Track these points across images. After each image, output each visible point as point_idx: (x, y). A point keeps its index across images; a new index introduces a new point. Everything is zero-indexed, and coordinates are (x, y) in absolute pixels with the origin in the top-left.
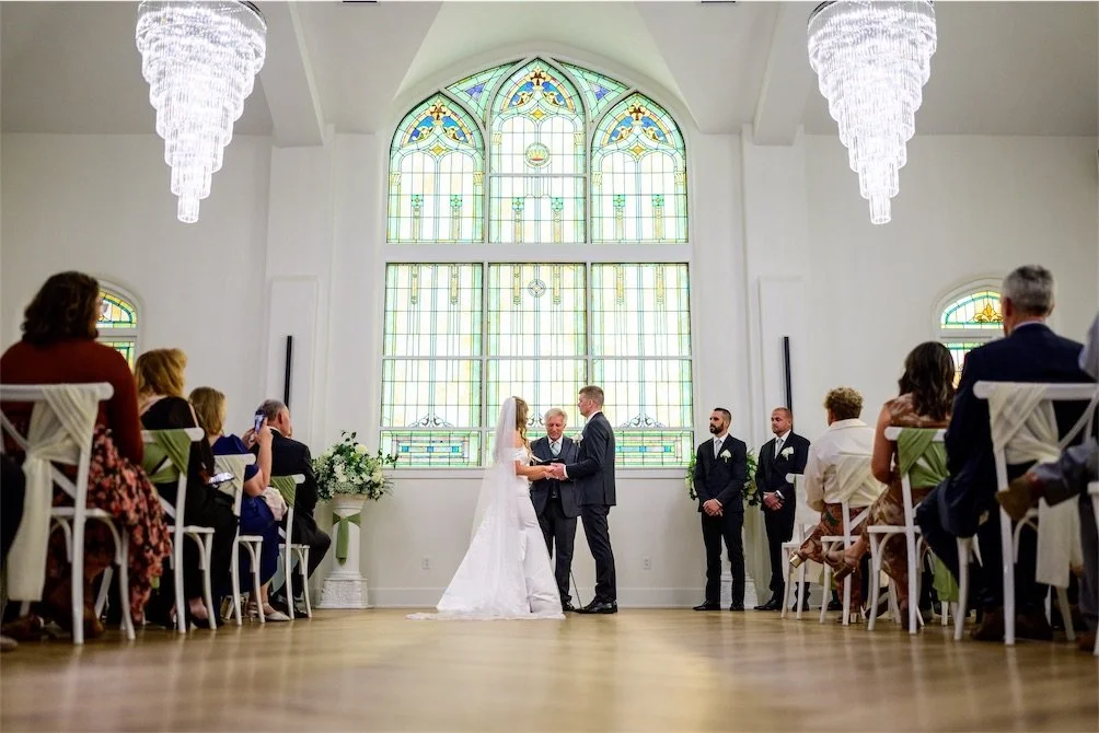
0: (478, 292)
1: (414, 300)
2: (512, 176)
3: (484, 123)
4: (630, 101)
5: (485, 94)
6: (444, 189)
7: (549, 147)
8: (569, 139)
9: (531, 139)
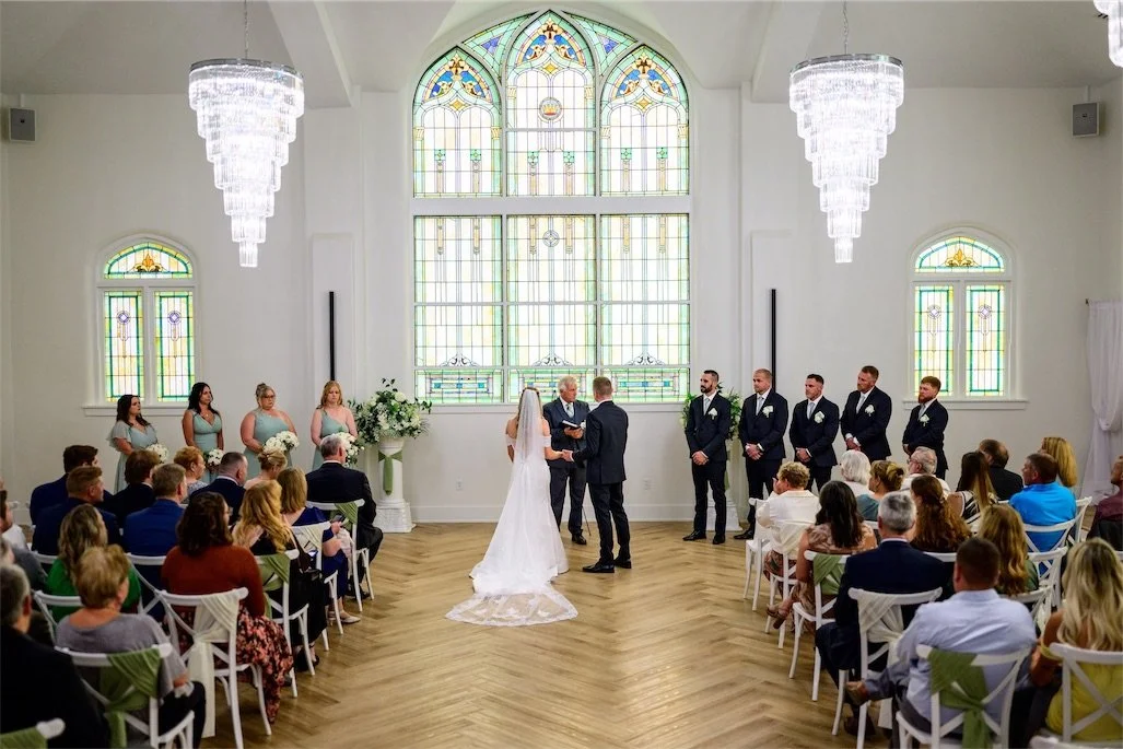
0: (498, 243)
1: (440, 250)
2: (528, 130)
3: (500, 78)
4: (637, 54)
5: (500, 48)
6: (465, 145)
7: (561, 102)
8: (580, 93)
9: (544, 94)
